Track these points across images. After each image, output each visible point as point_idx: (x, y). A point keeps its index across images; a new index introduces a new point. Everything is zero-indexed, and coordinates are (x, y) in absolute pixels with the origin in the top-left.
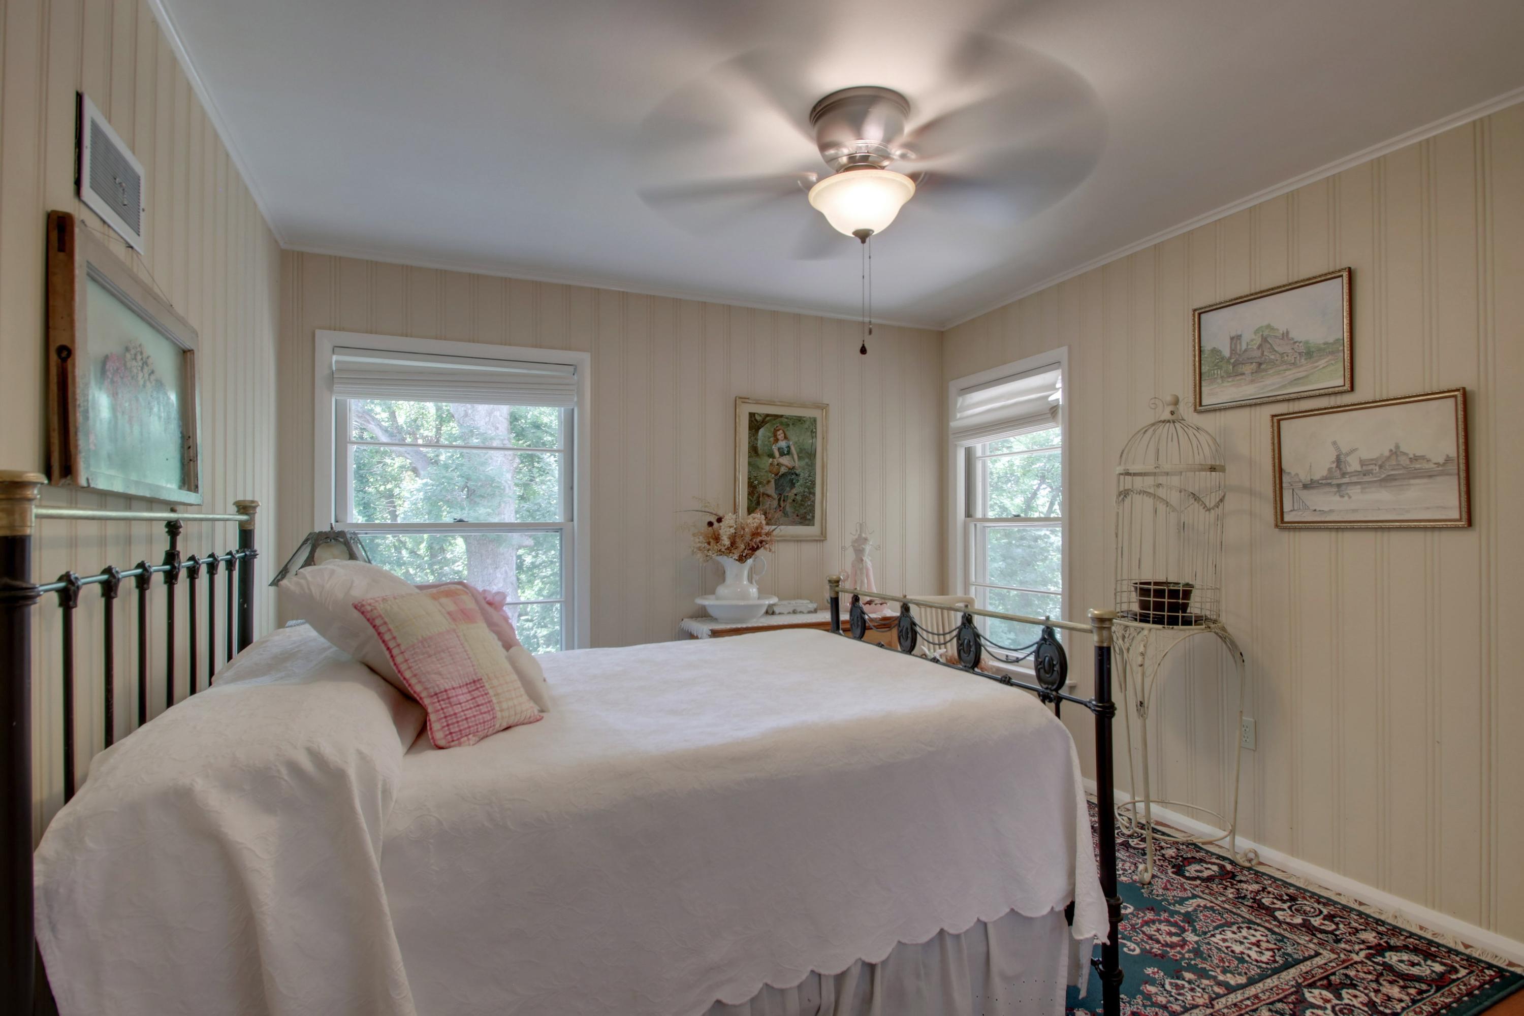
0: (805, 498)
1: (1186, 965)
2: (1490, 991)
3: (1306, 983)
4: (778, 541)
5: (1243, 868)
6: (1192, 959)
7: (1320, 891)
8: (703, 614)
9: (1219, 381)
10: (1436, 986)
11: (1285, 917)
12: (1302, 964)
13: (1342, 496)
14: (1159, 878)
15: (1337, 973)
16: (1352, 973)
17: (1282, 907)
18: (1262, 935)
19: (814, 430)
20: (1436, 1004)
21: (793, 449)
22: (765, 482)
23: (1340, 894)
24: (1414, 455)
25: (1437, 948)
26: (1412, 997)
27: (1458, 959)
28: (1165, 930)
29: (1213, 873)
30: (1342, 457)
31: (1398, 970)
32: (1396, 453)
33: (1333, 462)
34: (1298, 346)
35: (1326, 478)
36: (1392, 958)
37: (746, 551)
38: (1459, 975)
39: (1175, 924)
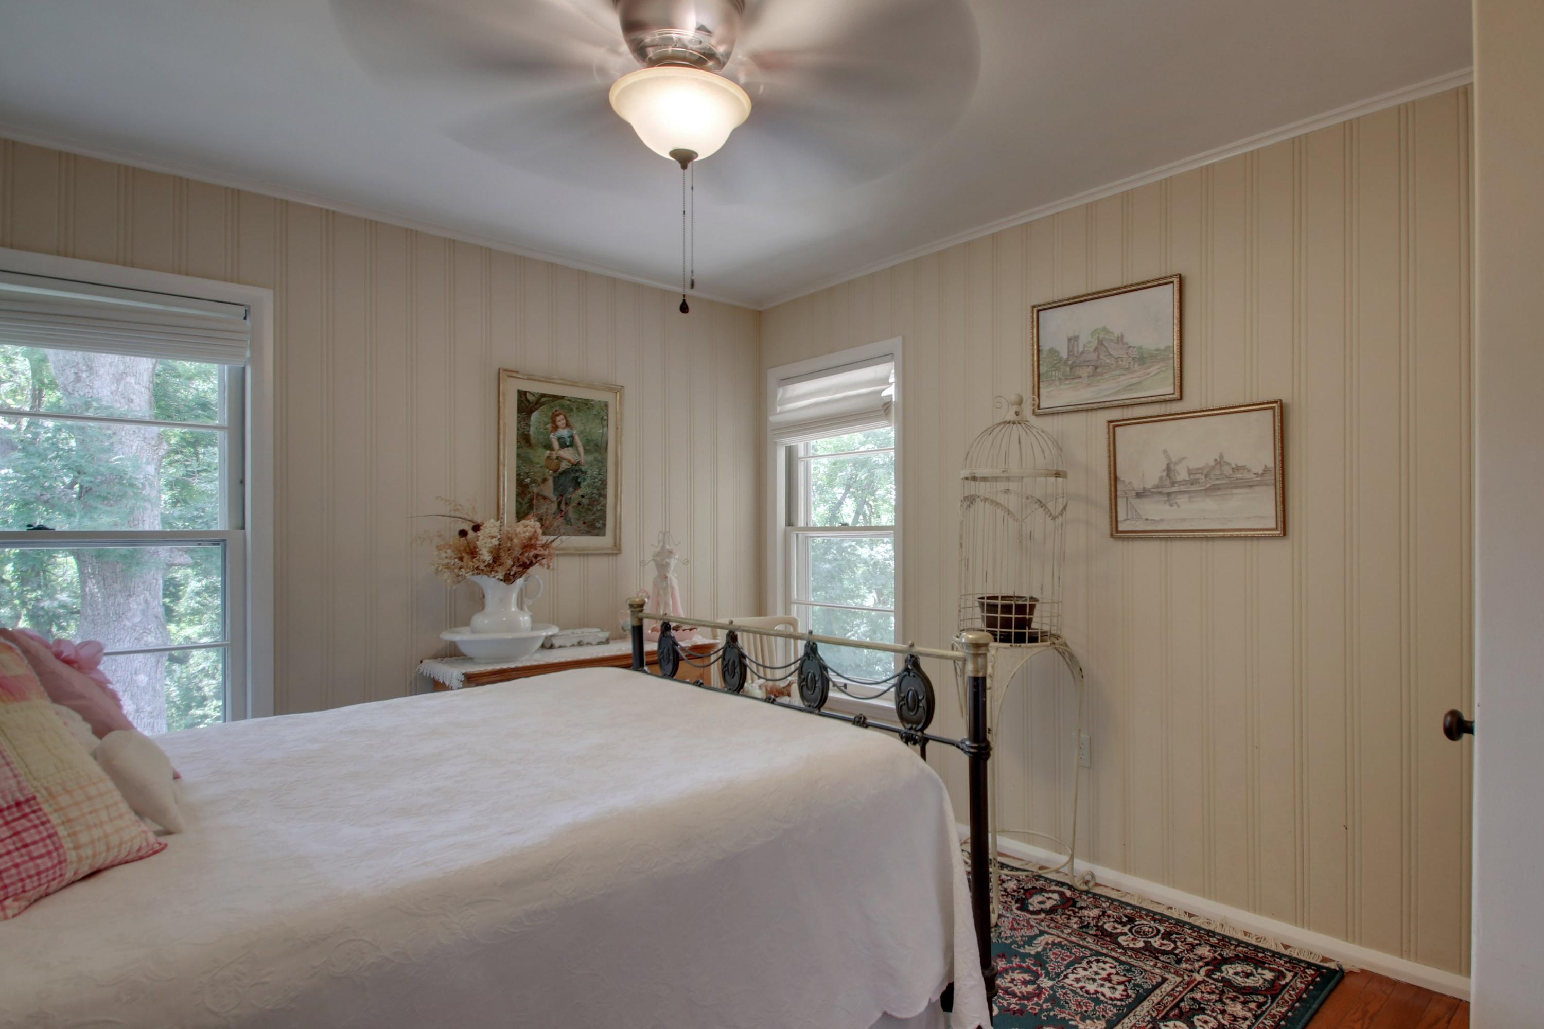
0: (593, 502)
1: (1046, 1018)
2: (1315, 992)
3: (1160, 1016)
4: (558, 555)
5: (1081, 892)
6: (1050, 1010)
7: (1153, 907)
8: (452, 653)
9: (1057, 383)
10: (1271, 996)
11: (1128, 942)
12: (1152, 995)
13: (1171, 505)
14: (1005, 917)
15: (1185, 999)
16: (1198, 996)
17: (1123, 931)
18: (1111, 967)
19: (605, 418)
20: (1274, 1016)
21: (577, 438)
22: (540, 480)
23: (1171, 908)
24: (1236, 465)
25: (1263, 953)
26: (1254, 1012)
27: (1282, 962)
28: (1020, 979)
29: (1055, 903)
30: (1172, 466)
31: (1235, 984)
32: (1220, 462)
33: (1164, 471)
34: (1132, 351)
35: (1157, 487)
36: (1229, 971)
37: (514, 568)
38: (1287, 980)
39: (1028, 970)
